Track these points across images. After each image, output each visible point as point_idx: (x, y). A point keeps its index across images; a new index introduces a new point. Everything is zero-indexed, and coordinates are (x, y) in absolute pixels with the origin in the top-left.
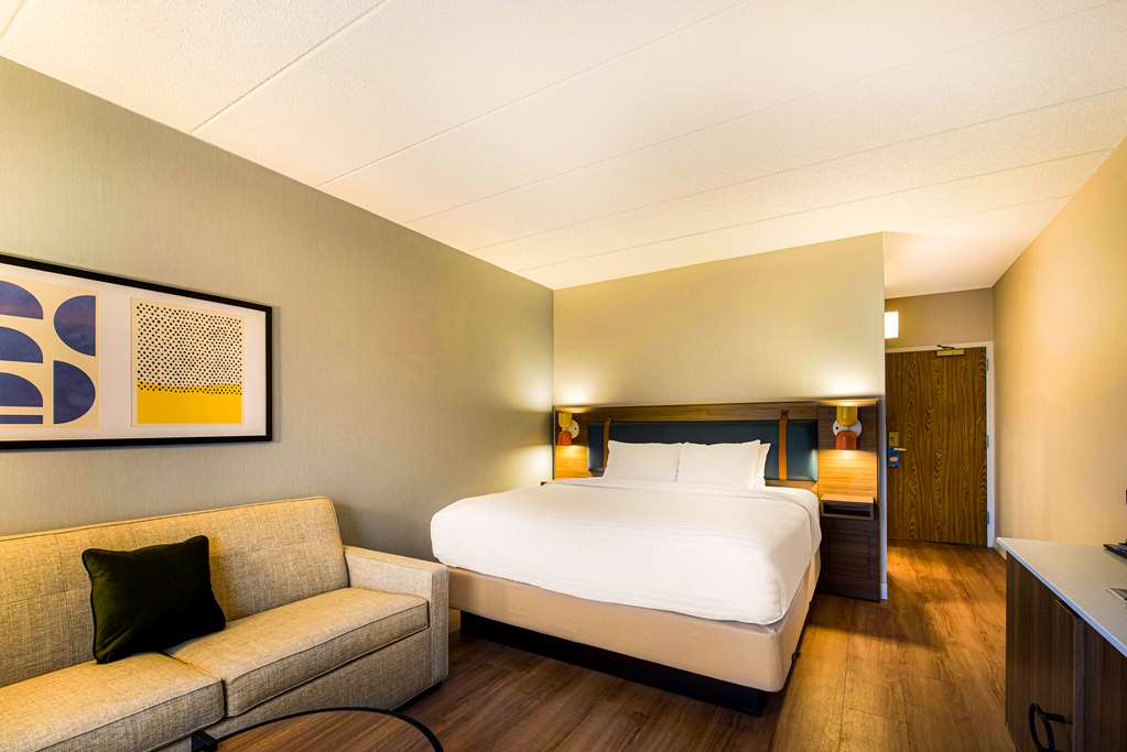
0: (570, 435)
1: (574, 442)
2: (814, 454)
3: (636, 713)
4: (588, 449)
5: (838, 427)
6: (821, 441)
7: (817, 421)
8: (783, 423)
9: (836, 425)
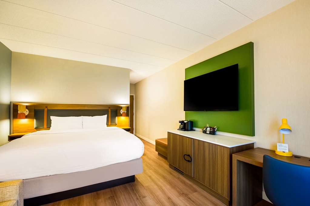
0: (24, 114)
1: (26, 117)
2: (117, 118)
3: (109, 197)
4: (35, 120)
5: (122, 111)
6: (118, 114)
7: (117, 110)
8: (110, 110)
9: (121, 110)
